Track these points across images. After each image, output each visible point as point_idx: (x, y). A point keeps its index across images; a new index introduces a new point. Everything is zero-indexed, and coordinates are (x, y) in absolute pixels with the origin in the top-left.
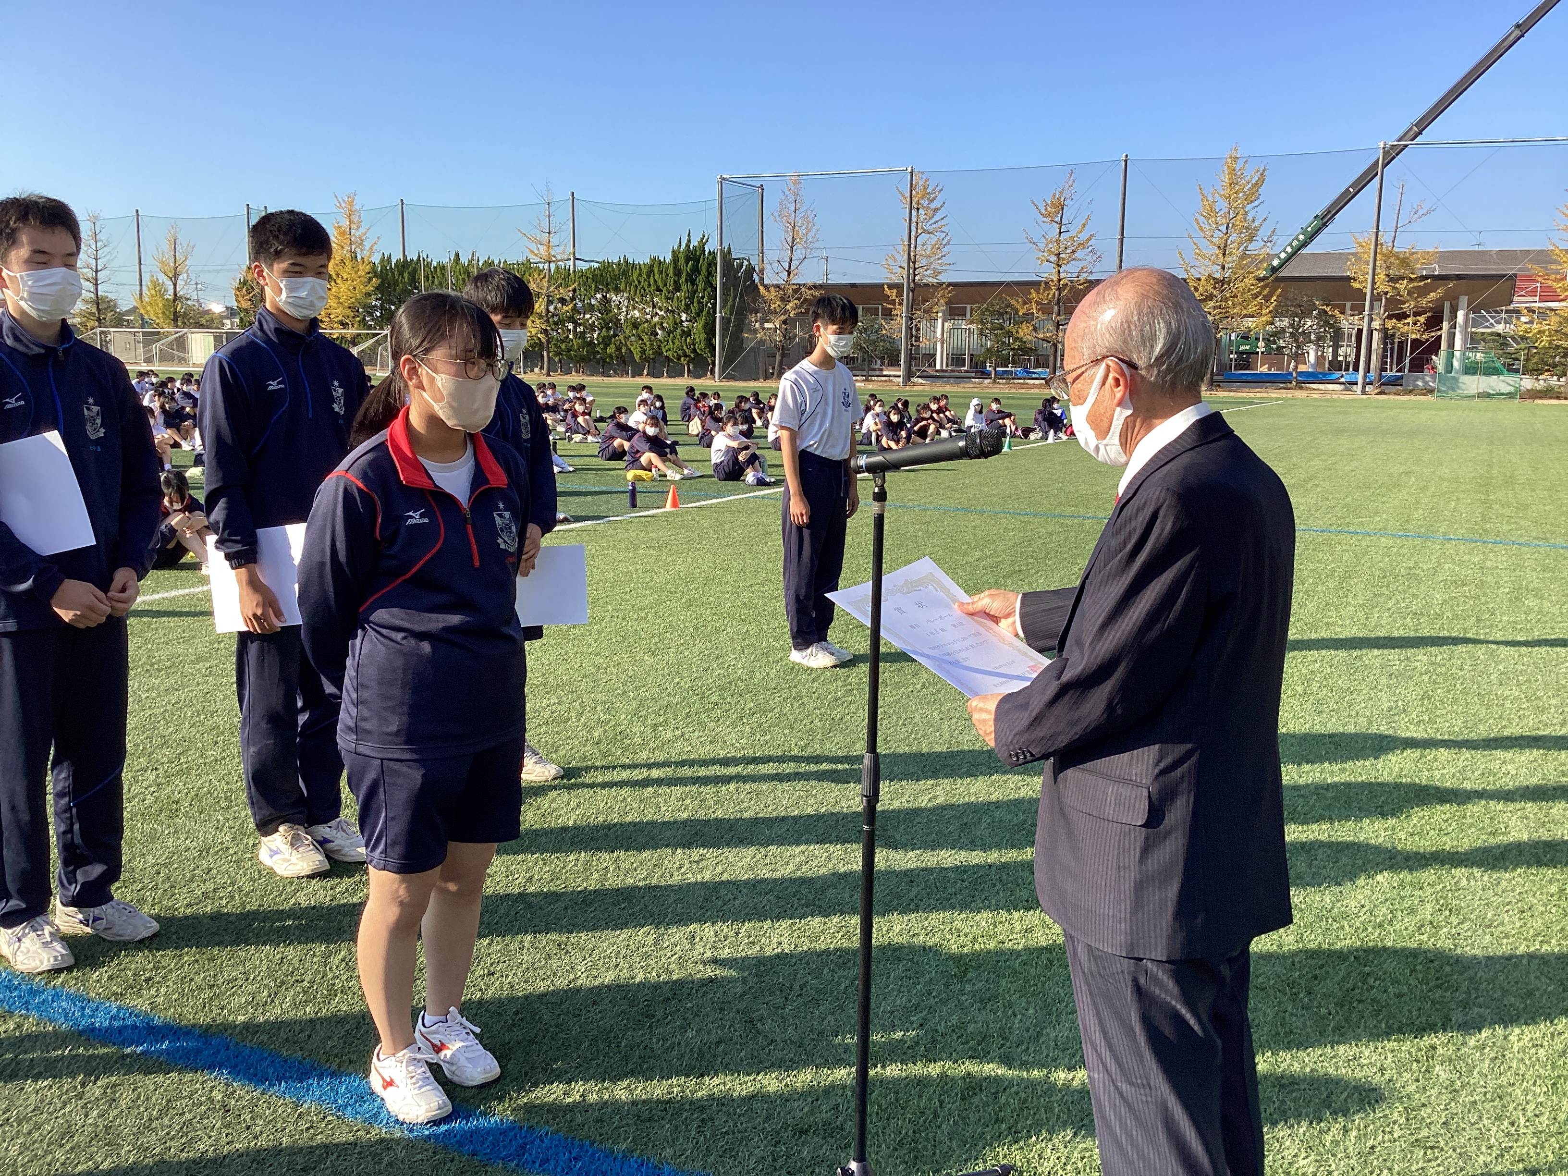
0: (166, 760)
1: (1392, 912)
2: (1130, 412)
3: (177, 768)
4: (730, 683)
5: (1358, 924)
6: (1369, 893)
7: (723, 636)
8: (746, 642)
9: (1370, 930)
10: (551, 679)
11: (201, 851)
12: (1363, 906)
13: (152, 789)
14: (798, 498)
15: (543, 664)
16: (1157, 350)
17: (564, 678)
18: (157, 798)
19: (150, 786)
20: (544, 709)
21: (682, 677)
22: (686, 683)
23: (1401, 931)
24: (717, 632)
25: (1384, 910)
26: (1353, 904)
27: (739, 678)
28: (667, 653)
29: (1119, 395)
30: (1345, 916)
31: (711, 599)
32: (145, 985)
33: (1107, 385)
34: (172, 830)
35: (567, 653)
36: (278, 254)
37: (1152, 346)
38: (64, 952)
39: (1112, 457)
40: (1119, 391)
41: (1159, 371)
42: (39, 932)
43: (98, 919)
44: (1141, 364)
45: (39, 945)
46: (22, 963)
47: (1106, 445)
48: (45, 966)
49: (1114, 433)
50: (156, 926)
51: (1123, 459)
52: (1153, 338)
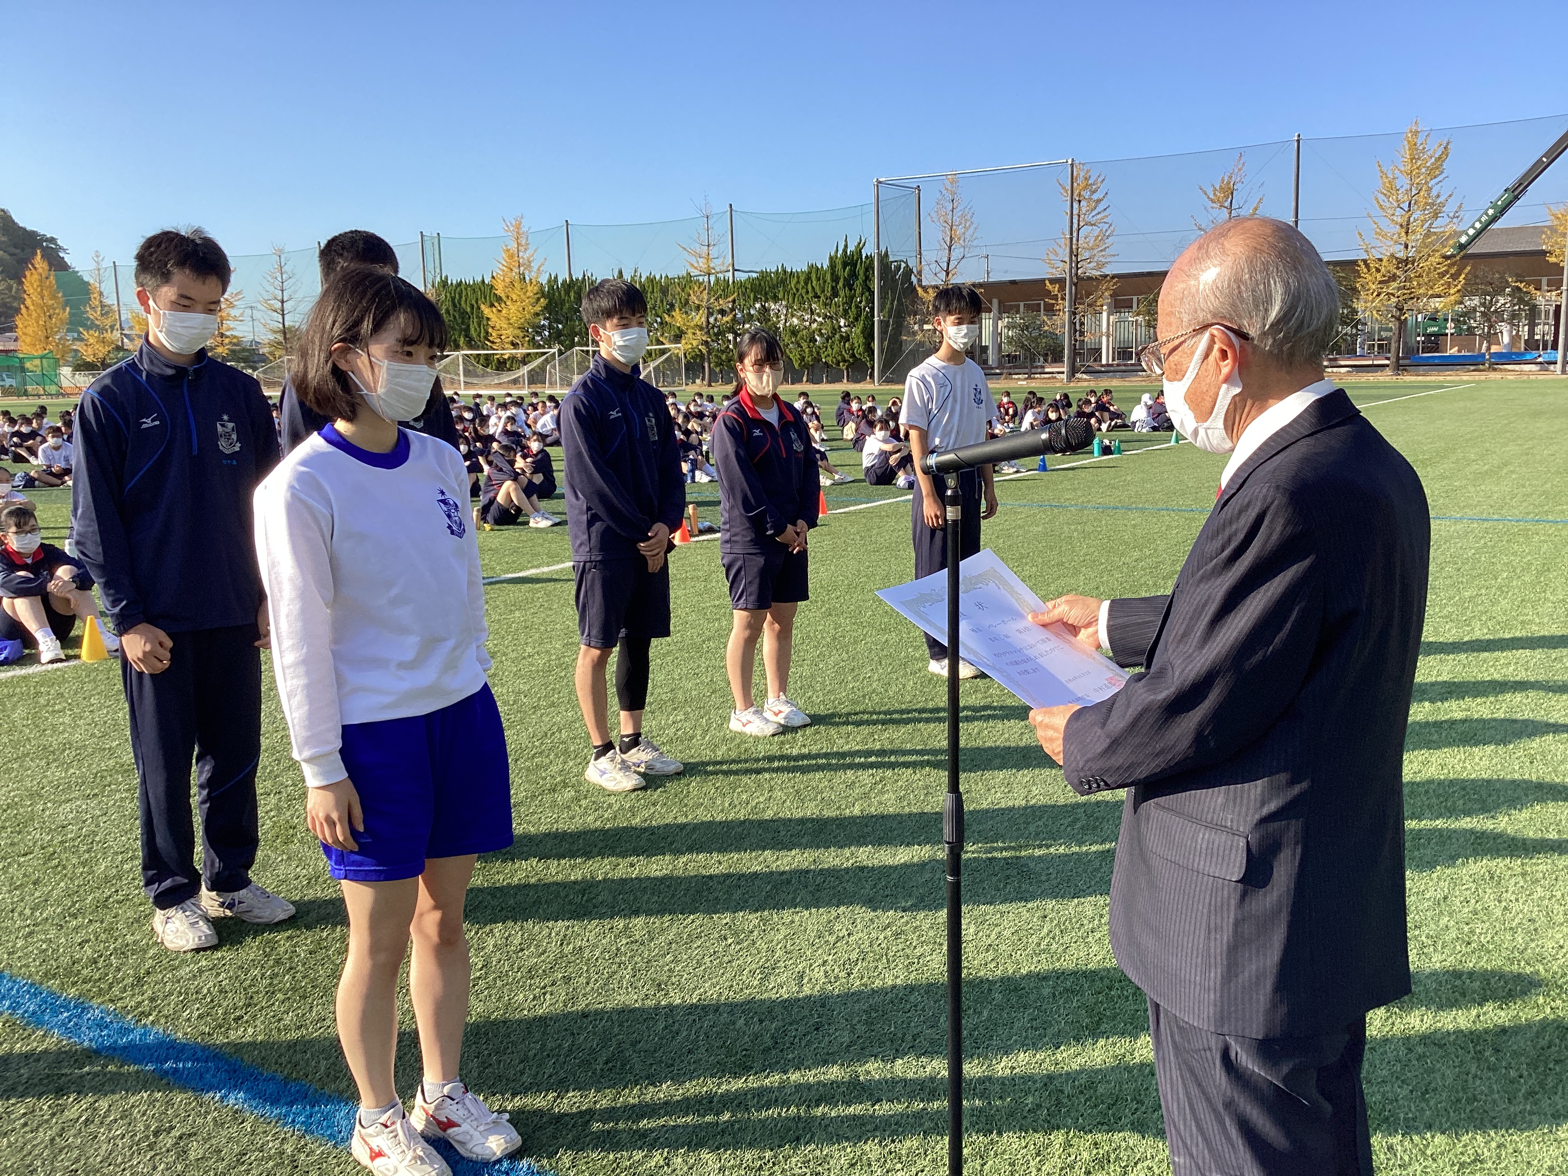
0: (290, 782)
2: (1238, 390)
4: (864, 696)
7: (862, 646)
8: (885, 652)
10: (680, 696)
11: (310, 879)
14: (931, 500)
15: (674, 679)
16: (1274, 313)
17: (694, 693)
19: (272, 810)
20: (669, 726)
22: (818, 697)
24: (855, 642)
26: (1550, 944)
27: (874, 690)
28: (801, 666)
29: (1225, 370)
30: (1540, 959)
31: (852, 607)
32: (234, 1025)
33: (1211, 358)
34: (285, 857)
35: (699, 666)
37: (1266, 310)
38: (209, 932)
39: (1215, 443)
40: (1226, 367)
41: (1275, 340)
42: (188, 913)
43: (240, 903)
44: (1253, 332)
45: (186, 925)
46: (172, 942)
47: (1207, 429)
48: (192, 945)
49: (1217, 414)
50: (292, 910)
51: (1228, 445)
52: (1268, 300)
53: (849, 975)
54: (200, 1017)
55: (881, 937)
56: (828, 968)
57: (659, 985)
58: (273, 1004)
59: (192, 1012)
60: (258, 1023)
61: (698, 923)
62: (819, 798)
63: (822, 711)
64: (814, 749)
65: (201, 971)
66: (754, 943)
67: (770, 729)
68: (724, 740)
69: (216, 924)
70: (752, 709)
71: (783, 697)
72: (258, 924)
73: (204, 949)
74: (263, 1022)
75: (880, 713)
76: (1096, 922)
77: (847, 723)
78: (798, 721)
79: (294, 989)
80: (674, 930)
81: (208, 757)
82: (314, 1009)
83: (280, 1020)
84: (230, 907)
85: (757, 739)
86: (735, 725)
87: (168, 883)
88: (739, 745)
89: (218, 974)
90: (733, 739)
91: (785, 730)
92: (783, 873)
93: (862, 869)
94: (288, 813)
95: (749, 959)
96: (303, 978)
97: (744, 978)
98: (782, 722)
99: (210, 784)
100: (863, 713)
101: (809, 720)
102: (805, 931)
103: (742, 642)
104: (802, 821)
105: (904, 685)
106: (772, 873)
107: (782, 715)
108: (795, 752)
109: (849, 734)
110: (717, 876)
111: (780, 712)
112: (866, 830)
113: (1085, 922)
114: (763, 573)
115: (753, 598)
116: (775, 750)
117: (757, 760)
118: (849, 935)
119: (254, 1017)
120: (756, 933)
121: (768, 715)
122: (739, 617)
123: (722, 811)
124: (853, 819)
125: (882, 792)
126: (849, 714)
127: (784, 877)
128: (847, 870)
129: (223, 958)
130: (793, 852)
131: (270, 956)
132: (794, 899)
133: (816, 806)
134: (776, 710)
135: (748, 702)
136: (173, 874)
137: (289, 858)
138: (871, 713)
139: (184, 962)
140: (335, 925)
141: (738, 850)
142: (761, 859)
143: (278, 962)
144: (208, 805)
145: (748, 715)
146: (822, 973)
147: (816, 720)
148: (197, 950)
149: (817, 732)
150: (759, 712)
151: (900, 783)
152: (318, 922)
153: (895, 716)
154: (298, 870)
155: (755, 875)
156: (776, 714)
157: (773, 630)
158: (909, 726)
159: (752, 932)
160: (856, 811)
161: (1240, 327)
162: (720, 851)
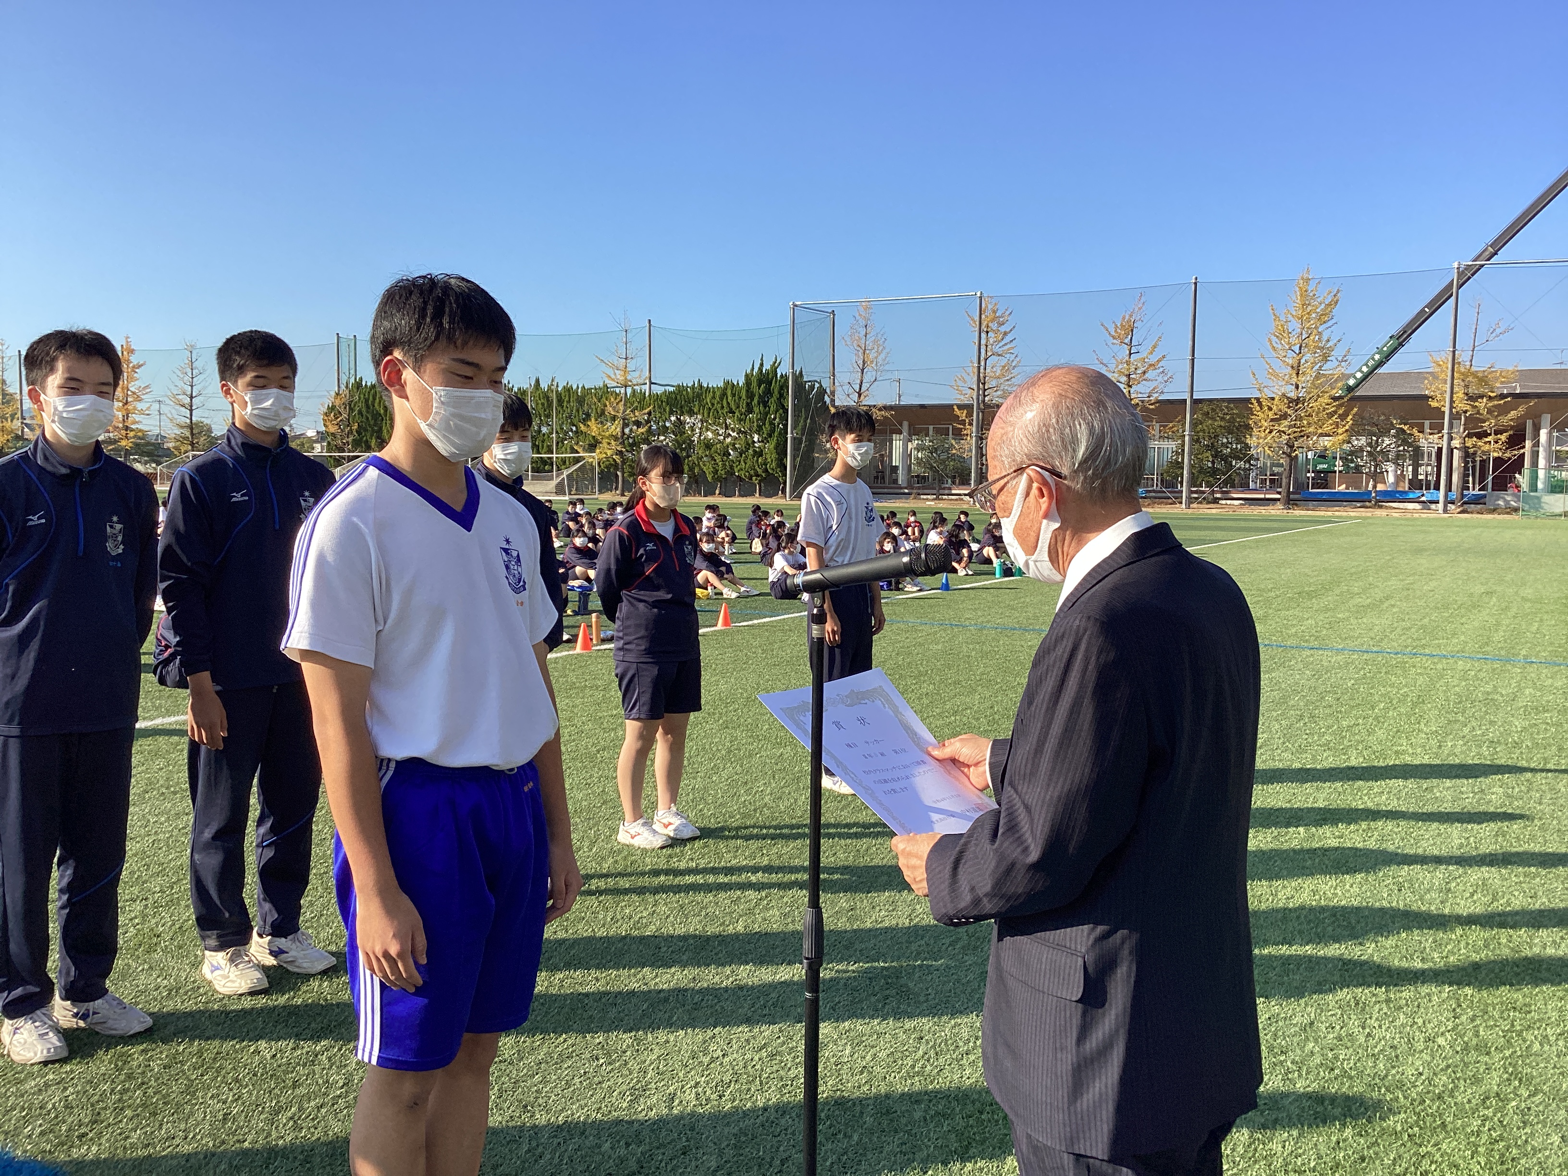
0: (158, 889)
1: (1453, 1082)
2: (1059, 525)
3: (168, 899)
4: (755, 810)
5: (1414, 1095)
6: (1429, 1059)
7: (756, 759)
8: (778, 767)
9: (1428, 1102)
11: (171, 990)
12: (1421, 1074)
13: (137, 921)
16: (1080, 454)
18: (139, 930)
19: (136, 917)
21: (707, 803)
22: (709, 810)
23: (1463, 1103)
24: (750, 756)
25: (1444, 1078)
26: (1410, 1071)
27: (766, 804)
28: (694, 778)
30: (1400, 1085)
31: (750, 720)
32: (77, 1143)
34: (146, 967)
35: (591, 776)
36: (241, 370)
37: (1074, 451)
38: (58, 1044)
39: (1045, 574)
40: (1044, 502)
41: (1085, 478)
42: (37, 1024)
43: (94, 1013)
44: (1065, 471)
45: (35, 1036)
46: (19, 1054)
47: (1035, 561)
48: (39, 1058)
49: (1042, 547)
50: (149, 1022)
51: (1058, 578)
52: (1075, 441)
53: (720, 1097)
54: (42, 1133)
55: (756, 1058)
56: (700, 1090)
57: (525, 1107)
58: (120, 1121)
59: (33, 1129)
60: (103, 1140)
61: (570, 1042)
62: (703, 913)
63: (712, 824)
64: (702, 864)
65: (47, 1085)
66: (626, 1063)
67: (659, 842)
68: (612, 852)
69: (67, 1035)
70: (641, 821)
71: (674, 809)
72: (113, 1037)
73: (53, 1062)
74: (108, 1140)
75: (769, 827)
76: (971, 1044)
77: (736, 837)
78: (687, 834)
79: (144, 1106)
80: (545, 1050)
81: (71, 862)
82: (164, 1127)
83: (127, 1137)
84: (84, 1017)
85: (645, 851)
86: (623, 837)
87: (19, 992)
88: (625, 858)
89: (65, 1089)
90: (620, 851)
91: (675, 842)
92: (662, 991)
93: (741, 988)
94: (153, 921)
95: (620, 1080)
96: (155, 1093)
97: (614, 1100)
98: (672, 834)
99: (69, 889)
100: (753, 827)
101: (698, 833)
102: (679, 1051)
103: (633, 753)
104: (684, 938)
105: (796, 800)
106: (650, 991)
107: (671, 827)
108: (683, 865)
109: (738, 849)
110: (593, 993)
111: (670, 824)
112: (748, 947)
113: (961, 1044)
114: (657, 684)
115: (645, 708)
116: (662, 865)
117: (643, 874)
118: (724, 1055)
119: (100, 1135)
120: (628, 1053)
121: (657, 827)
122: (632, 727)
123: (604, 925)
124: (736, 936)
125: (766, 908)
126: (738, 829)
127: (662, 995)
128: (726, 989)
129: (72, 1071)
130: (673, 970)
131: (122, 1070)
132: (671, 1017)
133: (700, 922)
134: (665, 821)
135: (638, 814)
136: (24, 982)
137: (151, 968)
138: (761, 828)
139: (30, 1075)
140: (192, 1039)
141: (617, 967)
142: (640, 976)
143: (130, 1077)
144: (67, 911)
145: (637, 827)
146: (693, 1095)
147: (706, 833)
148: (45, 1063)
149: (706, 846)
150: (648, 824)
151: (785, 900)
152: (175, 1035)
153: (785, 831)
154: (159, 980)
155: (632, 993)
156: (666, 826)
157: (667, 741)
158: (798, 841)
159: (625, 1052)
160: (740, 928)
161: (1053, 466)
162: (598, 967)
